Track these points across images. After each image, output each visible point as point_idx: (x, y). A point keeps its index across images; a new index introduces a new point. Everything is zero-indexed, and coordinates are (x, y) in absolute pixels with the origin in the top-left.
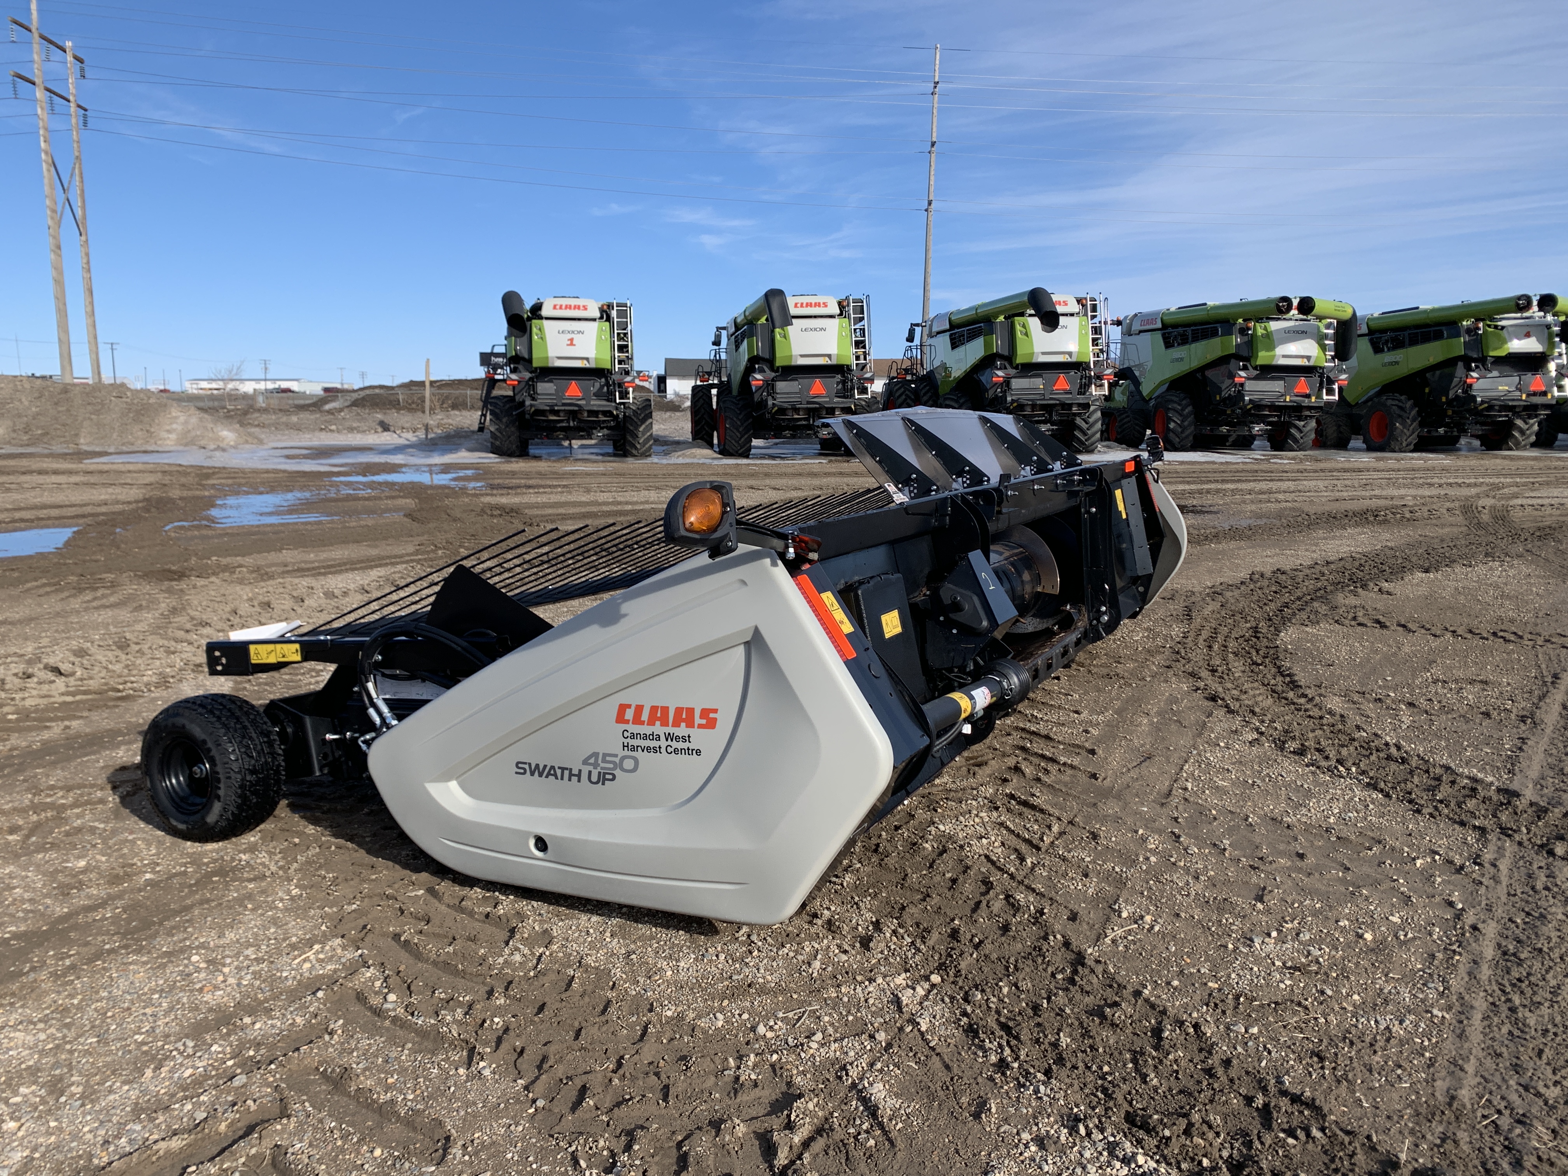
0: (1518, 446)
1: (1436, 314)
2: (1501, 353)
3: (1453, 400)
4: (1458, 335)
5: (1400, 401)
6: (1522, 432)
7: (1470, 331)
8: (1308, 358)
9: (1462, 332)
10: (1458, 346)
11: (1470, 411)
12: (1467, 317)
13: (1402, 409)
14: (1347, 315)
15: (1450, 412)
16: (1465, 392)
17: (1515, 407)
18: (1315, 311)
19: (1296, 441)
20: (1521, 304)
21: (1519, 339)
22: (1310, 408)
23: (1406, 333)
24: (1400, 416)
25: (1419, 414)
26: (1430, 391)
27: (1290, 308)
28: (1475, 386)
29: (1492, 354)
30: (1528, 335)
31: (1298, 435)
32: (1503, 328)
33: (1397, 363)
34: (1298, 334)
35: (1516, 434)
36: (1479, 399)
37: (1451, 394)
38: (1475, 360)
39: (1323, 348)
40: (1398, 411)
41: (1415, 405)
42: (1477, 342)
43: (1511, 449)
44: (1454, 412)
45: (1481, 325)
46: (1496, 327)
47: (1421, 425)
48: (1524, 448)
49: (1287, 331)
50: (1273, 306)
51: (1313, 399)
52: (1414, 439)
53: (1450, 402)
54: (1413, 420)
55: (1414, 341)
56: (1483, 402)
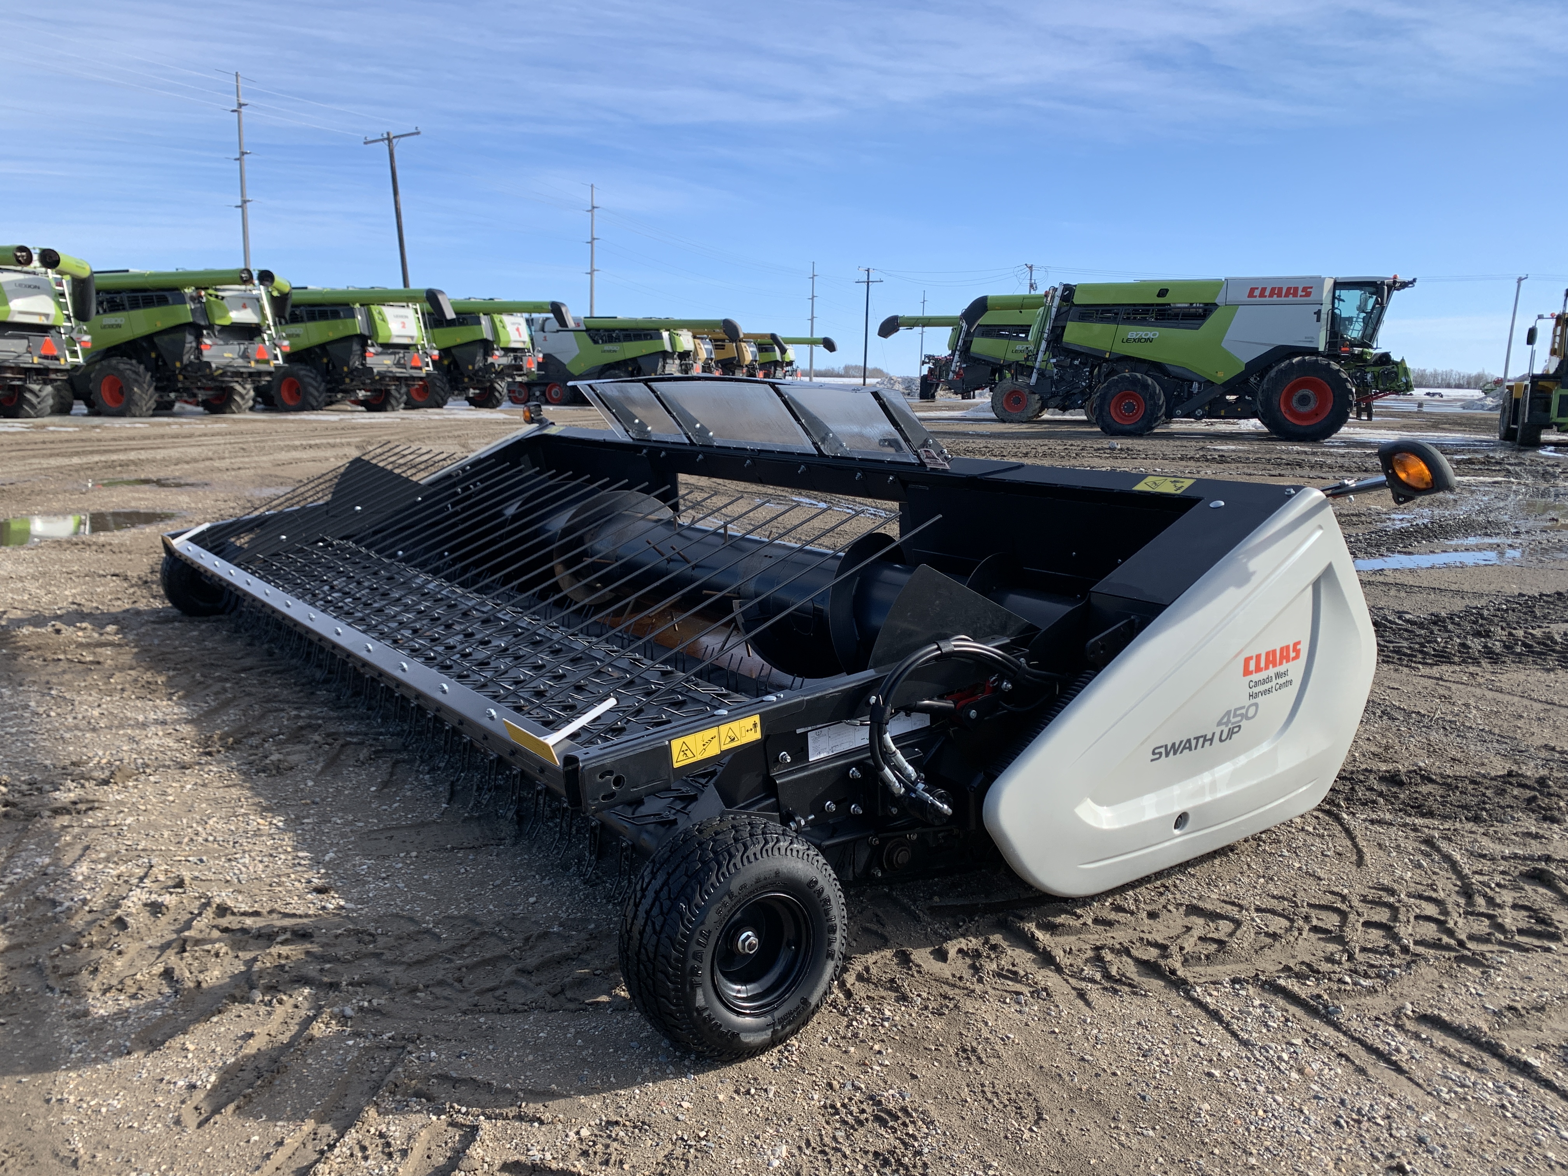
0: (240, 410)
1: (151, 280)
2: (226, 322)
3: (187, 365)
4: (185, 303)
5: (131, 365)
6: (242, 397)
7: (197, 299)
8: (47, 316)
9: (187, 299)
10: (185, 313)
11: (204, 376)
12: (188, 285)
13: (137, 373)
14: (85, 274)
15: (181, 378)
16: (198, 358)
17: (242, 373)
18: (61, 266)
19: (33, 406)
20: (244, 276)
21: (237, 309)
22: (57, 371)
23: (125, 296)
24: (136, 381)
25: (152, 377)
26: (159, 356)
27: (29, 260)
28: (205, 353)
29: (219, 322)
30: (244, 306)
31: (34, 400)
32: (223, 298)
33: (119, 326)
34: (33, 288)
35: (237, 398)
36: (214, 366)
37: (185, 360)
38: (206, 328)
39: (62, 306)
40: (134, 376)
41: (147, 369)
42: (204, 310)
43: (234, 413)
44: (185, 378)
45: (203, 293)
46: (217, 297)
47: (157, 389)
48: (244, 412)
49: (20, 285)
50: (10, 254)
51: (62, 361)
52: (152, 404)
53: (184, 368)
54: (150, 386)
55: (135, 304)
56: (218, 368)
